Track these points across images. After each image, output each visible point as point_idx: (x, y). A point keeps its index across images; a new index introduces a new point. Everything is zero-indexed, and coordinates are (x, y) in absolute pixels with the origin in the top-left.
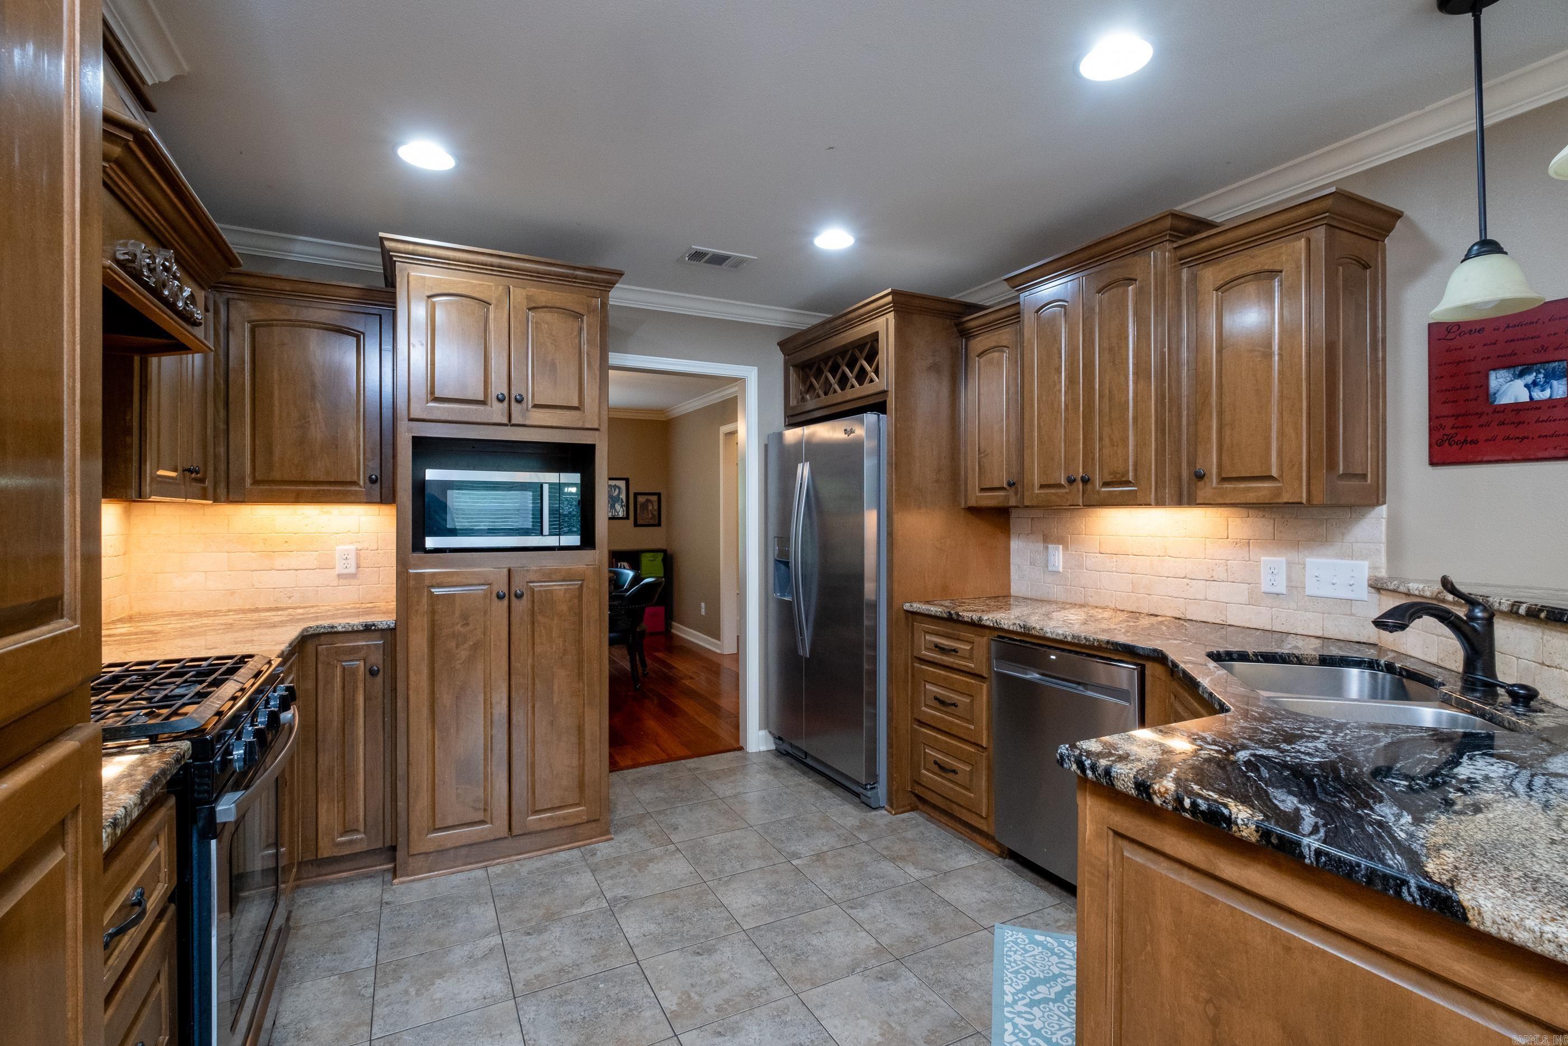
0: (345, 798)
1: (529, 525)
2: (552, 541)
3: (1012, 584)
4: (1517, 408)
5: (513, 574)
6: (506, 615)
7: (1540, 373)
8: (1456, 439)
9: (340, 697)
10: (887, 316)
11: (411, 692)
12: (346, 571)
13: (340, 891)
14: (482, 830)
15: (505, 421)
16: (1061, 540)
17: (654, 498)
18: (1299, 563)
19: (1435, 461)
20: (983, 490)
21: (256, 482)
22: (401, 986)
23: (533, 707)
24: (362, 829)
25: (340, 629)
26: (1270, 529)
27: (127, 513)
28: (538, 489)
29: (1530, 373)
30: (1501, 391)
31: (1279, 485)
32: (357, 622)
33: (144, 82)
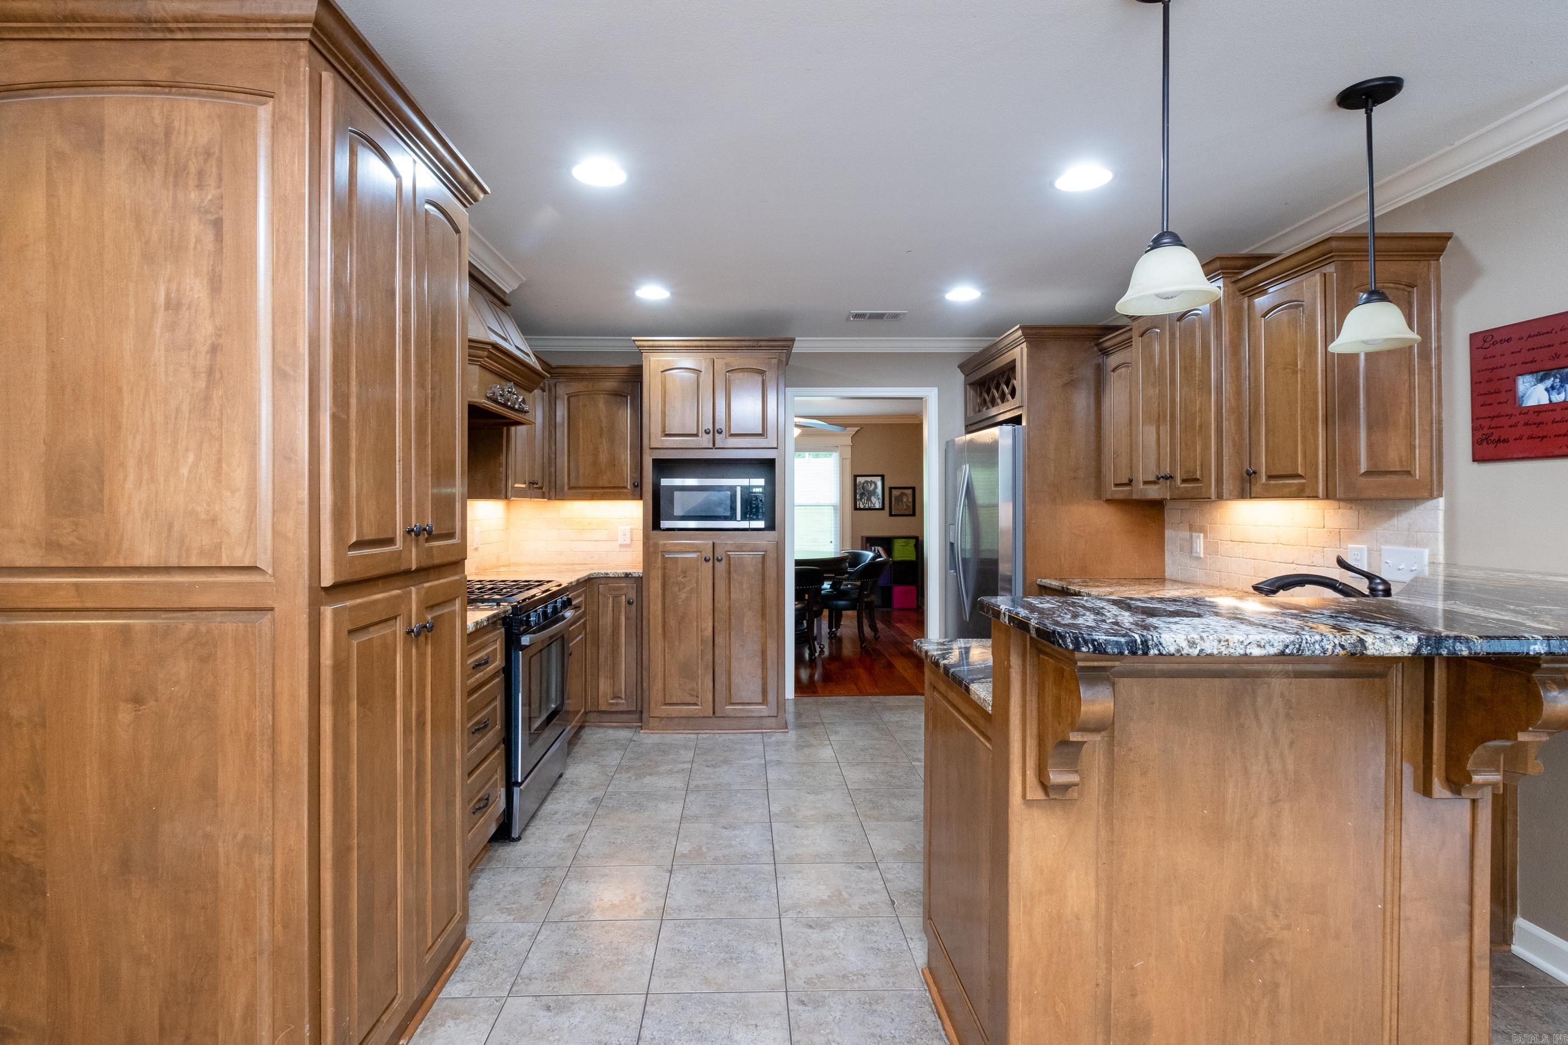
0: (614, 675)
1: (728, 514)
2: (745, 524)
3: (1167, 568)
4: (1539, 410)
5: (715, 546)
6: (711, 572)
7: (1556, 378)
8: (1492, 438)
9: (611, 616)
10: (1022, 345)
11: (651, 616)
12: (625, 543)
13: (610, 731)
14: (696, 709)
15: (711, 446)
16: (1202, 530)
17: (910, 492)
18: (1377, 551)
19: (1477, 458)
20: (1116, 485)
21: (570, 488)
22: (629, 775)
23: (730, 634)
24: (623, 697)
25: (611, 575)
26: (1355, 520)
27: (508, 505)
28: (732, 489)
29: (1549, 378)
30: (1527, 395)
31: (1304, 481)
32: (621, 571)
33: (505, 293)
